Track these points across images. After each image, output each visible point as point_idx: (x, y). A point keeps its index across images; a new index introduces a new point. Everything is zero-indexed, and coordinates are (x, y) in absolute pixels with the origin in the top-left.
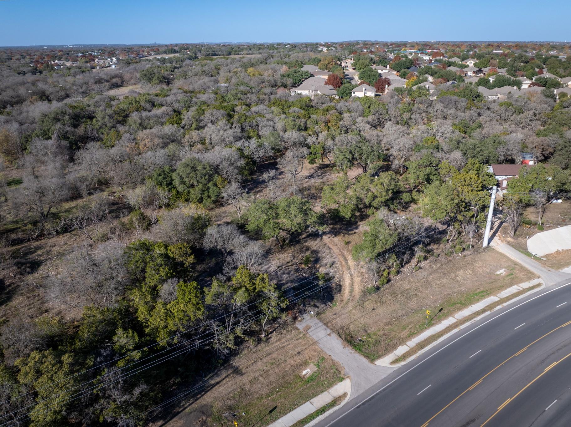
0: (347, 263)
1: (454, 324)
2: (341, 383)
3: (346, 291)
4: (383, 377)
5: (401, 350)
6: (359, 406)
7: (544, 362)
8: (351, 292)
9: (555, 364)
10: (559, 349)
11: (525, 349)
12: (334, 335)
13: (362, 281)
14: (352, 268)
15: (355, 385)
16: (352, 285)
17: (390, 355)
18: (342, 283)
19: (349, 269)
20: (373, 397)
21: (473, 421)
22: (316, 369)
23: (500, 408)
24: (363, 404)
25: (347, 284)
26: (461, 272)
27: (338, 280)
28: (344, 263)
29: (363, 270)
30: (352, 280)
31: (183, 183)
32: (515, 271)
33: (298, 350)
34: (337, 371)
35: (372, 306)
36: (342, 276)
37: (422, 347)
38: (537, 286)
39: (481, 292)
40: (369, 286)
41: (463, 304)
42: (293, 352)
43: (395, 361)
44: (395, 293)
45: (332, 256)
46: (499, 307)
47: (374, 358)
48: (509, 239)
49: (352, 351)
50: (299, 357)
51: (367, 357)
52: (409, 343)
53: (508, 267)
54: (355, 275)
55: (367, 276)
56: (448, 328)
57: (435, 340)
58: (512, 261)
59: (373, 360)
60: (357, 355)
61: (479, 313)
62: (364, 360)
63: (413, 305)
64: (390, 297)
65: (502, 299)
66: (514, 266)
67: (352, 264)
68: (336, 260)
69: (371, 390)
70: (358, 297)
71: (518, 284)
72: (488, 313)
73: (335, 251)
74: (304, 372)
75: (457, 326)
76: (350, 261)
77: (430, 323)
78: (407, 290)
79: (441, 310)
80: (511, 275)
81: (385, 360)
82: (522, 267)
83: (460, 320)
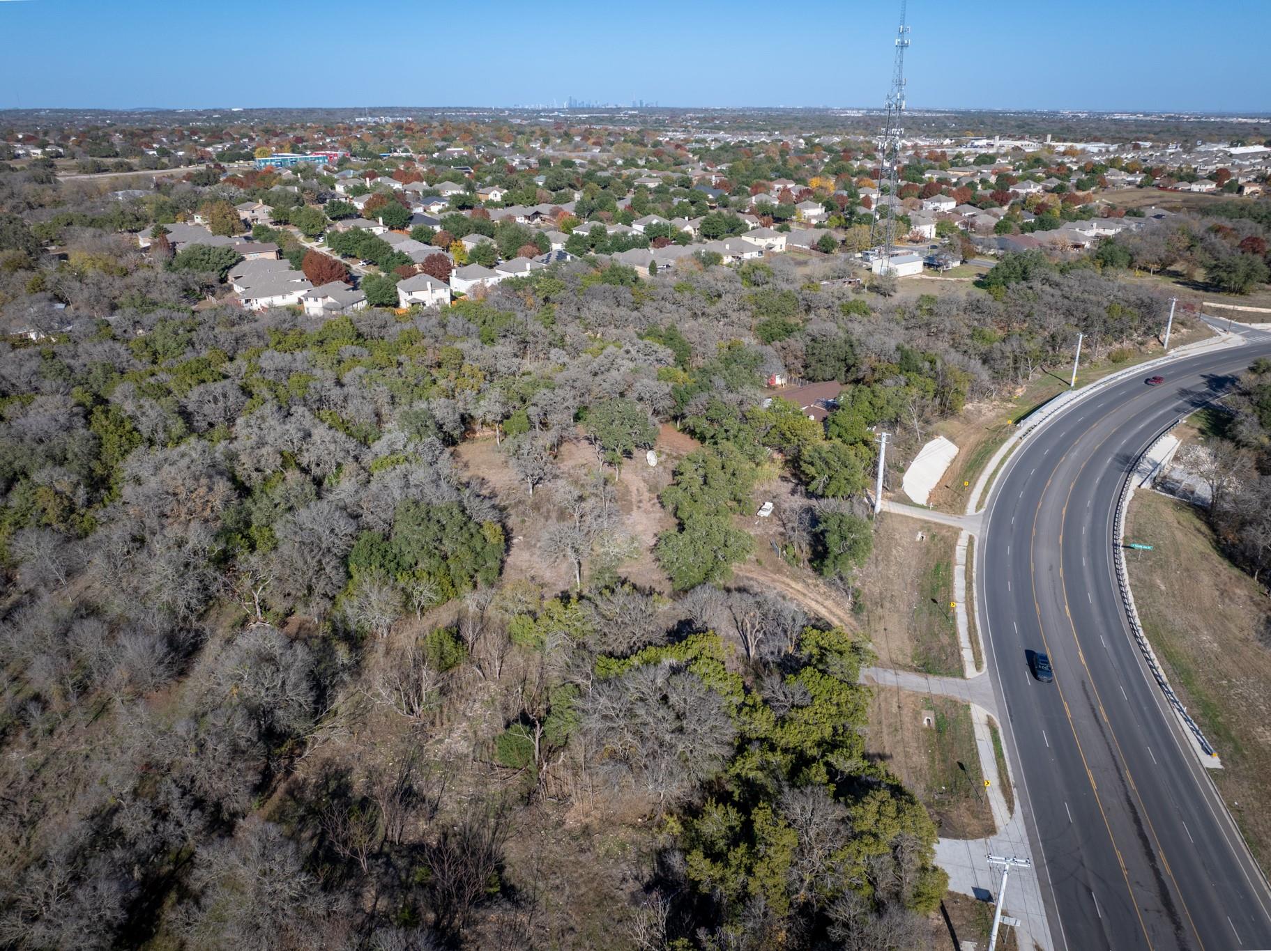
0: (792, 588)
1: (967, 608)
2: (972, 710)
4: (990, 685)
5: (967, 654)
6: (1011, 719)
7: (1060, 610)
8: (841, 620)
9: (1067, 609)
10: (1055, 594)
11: (1037, 605)
12: (900, 672)
13: (838, 604)
14: (806, 592)
15: (983, 704)
16: (831, 612)
17: (966, 664)
18: (820, 615)
19: (805, 595)
21: (1083, 682)
22: (932, 713)
24: (1011, 716)
25: (826, 614)
26: (894, 552)
28: (791, 590)
29: (823, 589)
30: (824, 607)
32: (935, 531)
33: (895, 705)
34: (954, 703)
35: (880, 627)
36: (810, 608)
37: (978, 643)
38: (971, 538)
39: (937, 566)
40: (848, 605)
41: (944, 585)
42: (895, 709)
43: (978, 666)
44: (876, 603)
45: (768, 587)
46: (974, 575)
47: (961, 673)
48: (889, 494)
49: (937, 678)
50: (905, 711)
51: (954, 676)
52: (962, 645)
53: (922, 529)
54: (820, 599)
55: (833, 594)
56: (968, 614)
57: (976, 631)
58: (920, 520)
59: (963, 677)
60: (945, 679)
61: (969, 588)
62: (958, 680)
63: (903, 607)
64: (880, 610)
65: (966, 565)
66: (926, 526)
67: (799, 586)
68: (779, 589)
69: (998, 702)
70: (855, 623)
71: (955, 544)
72: (974, 585)
73: (761, 579)
74: (925, 722)
75: (972, 609)
76: (793, 584)
77: (948, 617)
78: (881, 593)
79: (934, 601)
80: (934, 536)
81: (970, 671)
82: (936, 524)
83: (966, 602)
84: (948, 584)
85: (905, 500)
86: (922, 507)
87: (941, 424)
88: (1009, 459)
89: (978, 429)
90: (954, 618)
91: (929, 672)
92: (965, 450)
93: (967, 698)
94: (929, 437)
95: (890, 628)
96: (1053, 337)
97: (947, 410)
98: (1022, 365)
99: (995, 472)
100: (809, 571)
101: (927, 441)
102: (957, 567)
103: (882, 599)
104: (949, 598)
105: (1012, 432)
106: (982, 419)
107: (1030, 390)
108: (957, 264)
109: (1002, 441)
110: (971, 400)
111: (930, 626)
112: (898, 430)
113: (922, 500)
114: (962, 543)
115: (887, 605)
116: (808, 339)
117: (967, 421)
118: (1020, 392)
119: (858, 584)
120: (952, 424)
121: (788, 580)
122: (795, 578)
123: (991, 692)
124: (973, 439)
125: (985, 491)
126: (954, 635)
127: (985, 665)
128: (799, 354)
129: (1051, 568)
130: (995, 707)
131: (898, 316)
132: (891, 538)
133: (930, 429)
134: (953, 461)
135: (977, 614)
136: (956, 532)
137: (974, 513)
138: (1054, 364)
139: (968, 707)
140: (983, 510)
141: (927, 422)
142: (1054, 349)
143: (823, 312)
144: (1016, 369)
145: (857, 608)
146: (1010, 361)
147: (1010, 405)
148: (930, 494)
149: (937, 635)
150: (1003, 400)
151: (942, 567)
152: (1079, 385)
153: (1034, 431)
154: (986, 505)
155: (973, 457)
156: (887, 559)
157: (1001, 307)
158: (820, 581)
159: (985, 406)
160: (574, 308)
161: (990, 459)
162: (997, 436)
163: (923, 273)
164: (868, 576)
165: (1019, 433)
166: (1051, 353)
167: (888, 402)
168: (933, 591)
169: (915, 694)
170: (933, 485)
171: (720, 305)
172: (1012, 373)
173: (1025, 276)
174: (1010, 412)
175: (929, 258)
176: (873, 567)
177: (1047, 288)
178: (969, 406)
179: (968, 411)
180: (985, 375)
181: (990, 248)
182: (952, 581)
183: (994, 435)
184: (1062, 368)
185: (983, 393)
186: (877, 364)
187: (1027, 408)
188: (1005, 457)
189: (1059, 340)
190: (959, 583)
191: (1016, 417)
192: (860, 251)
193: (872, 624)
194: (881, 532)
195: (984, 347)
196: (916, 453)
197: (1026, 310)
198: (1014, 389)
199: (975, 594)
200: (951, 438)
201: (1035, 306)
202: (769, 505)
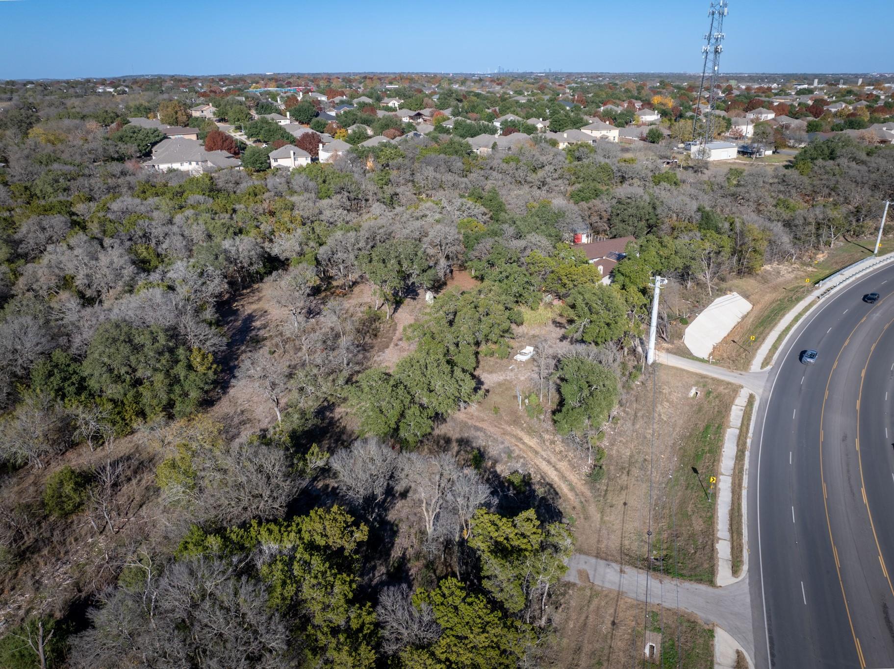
0: (524, 443)
1: (733, 484)
2: (716, 639)
3: (563, 488)
4: (748, 600)
5: (723, 549)
6: (772, 661)
7: (854, 494)
8: (572, 489)
9: (863, 490)
10: (848, 471)
11: (824, 485)
12: (628, 569)
13: (573, 467)
14: (539, 449)
15: (734, 632)
16: (563, 477)
17: (720, 563)
18: (547, 479)
19: (537, 453)
20: (771, 638)
21: (885, 607)
22: (659, 637)
23: (886, 574)
24: (772, 655)
25: (556, 479)
26: (659, 408)
27: (539, 476)
28: (521, 446)
29: (559, 447)
30: (556, 469)
31: (118, 379)
32: (711, 387)
33: (608, 620)
34: (692, 624)
35: (619, 501)
36: (538, 469)
37: (740, 534)
38: (751, 398)
39: (707, 427)
40: (586, 470)
41: (710, 451)
42: (605, 628)
43: (735, 569)
44: (623, 468)
45: (495, 440)
46: (749, 441)
47: (708, 577)
48: (665, 345)
49: (676, 582)
50: (621, 631)
51: (700, 581)
52: (719, 534)
53: (697, 384)
54: (553, 459)
55: (571, 454)
56: (733, 492)
57: (740, 515)
58: (696, 374)
59: (711, 582)
60: (687, 585)
61: (740, 457)
62: (703, 588)
63: (656, 476)
64: (624, 477)
65: (741, 429)
66: (702, 380)
67: (532, 442)
68: (507, 444)
69: (757, 628)
70: (588, 493)
71: (732, 403)
72: (747, 454)
73: (491, 430)
74: (647, 651)
75: (740, 486)
76: (526, 439)
77: (709, 494)
78: (631, 457)
79: (695, 470)
80: (709, 393)
81: (724, 576)
82: (713, 379)
83: (734, 476)
84: (715, 451)
85: (685, 353)
86: (702, 360)
87: (737, 282)
88: (804, 317)
89: (775, 288)
90: (714, 496)
91: (667, 572)
92: (759, 306)
93: (712, 618)
94: (721, 292)
95: (632, 502)
96: (858, 210)
97: (745, 270)
98: (824, 231)
99: (788, 329)
100: (549, 425)
101: (718, 296)
102: (729, 431)
103: (631, 464)
104: (713, 471)
105: (809, 291)
106: (780, 280)
107: (831, 256)
108: (769, 153)
109: (798, 300)
110: (770, 261)
111: (683, 503)
112: (689, 284)
113: (703, 353)
114: (741, 401)
115: (635, 472)
116: (614, 201)
117: (765, 280)
118: (821, 257)
119: (605, 443)
120: (749, 283)
121: (521, 434)
122: (531, 431)
123: (748, 612)
124: (769, 297)
125: (775, 347)
126: (710, 521)
127: (745, 567)
128: (604, 214)
129: (845, 438)
130: (751, 637)
131: (706, 187)
132: (658, 392)
133: (724, 285)
134: (744, 318)
135: (744, 493)
136: (735, 389)
137: (759, 370)
138: (857, 234)
139: (711, 634)
140: (769, 367)
141: (723, 279)
142: (858, 220)
143: (636, 182)
144: (818, 236)
145: (596, 474)
146: (812, 228)
147: (810, 269)
148: (714, 348)
149: (689, 517)
150: (804, 264)
151: (712, 429)
152: (882, 252)
153: (833, 292)
154: (773, 362)
155: (766, 313)
156: (649, 417)
157: (806, 180)
158: (558, 438)
159: (784, 268)
160: (408, 172)
161: (783, 315)
162: (794, 295)
163: (737, 158)
164: (620, 434)
165: (817, 293)
166: (854, 223)
167: (676, 253)
168: (697, 457)
169: (642, 606)
170: (719, 339)
171: (541, 174)
172: (813, 238)
173: (832, 156)
174: (809, 276)
175: (743, 147)
176: (629, 424)
177: (853, 164)
178: (768, 267)
179: (766, 271)
180: (786, 239)
181: (801, 141)
182: (720, 447)
183: (791, 294)
184: (865, 239)
185: (784, 256)
186: (676, 223)
187: (828, 272)
188: (800, 315)
189: (864, 212)
190: (729, 449)
191: (816, 279)
192: (683, 142)
193: (609, 496)
194: (650, 385)
195: (786, 215)
196: (705, 307)
197: (832, 184)
198: (816, 254)
199: (746, 466)
200: (747, 297)
201: (841, 180)
202: (529, 349)
